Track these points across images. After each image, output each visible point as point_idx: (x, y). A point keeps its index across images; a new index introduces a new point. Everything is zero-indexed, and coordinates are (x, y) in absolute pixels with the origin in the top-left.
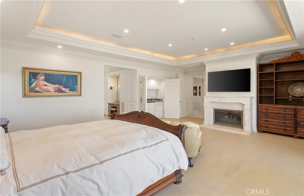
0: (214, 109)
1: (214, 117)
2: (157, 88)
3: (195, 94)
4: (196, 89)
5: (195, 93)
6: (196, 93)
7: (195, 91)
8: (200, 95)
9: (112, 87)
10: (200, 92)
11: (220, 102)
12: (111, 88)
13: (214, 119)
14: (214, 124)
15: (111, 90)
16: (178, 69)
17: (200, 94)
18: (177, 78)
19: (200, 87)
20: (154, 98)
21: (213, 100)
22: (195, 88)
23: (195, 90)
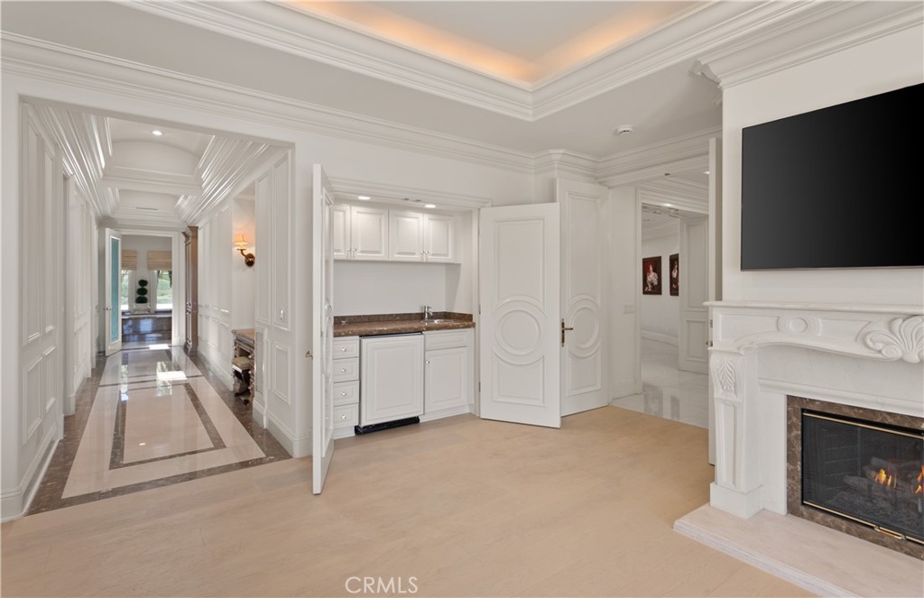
0: (791, 400)
1: (790, 458)
2: (450, 259)
3: (653, 289)
4: (658, 270)
5: (652, 284)
6: (656, 283)
7: (652, 277)
8: (674, 291)
9: (250, 256)
10: (677, 279)
11: (864, 352)
12: (250, 261)
13: (790, 475)
14: (792, 510)
15: (249, 270)
16: (557, 154)
17: (677, 289)
18: (552, 200)
19: (674, 261)
20: (432, 311)
21: (793, 332)
22: (652, 264)
23: (654, 271)
